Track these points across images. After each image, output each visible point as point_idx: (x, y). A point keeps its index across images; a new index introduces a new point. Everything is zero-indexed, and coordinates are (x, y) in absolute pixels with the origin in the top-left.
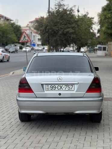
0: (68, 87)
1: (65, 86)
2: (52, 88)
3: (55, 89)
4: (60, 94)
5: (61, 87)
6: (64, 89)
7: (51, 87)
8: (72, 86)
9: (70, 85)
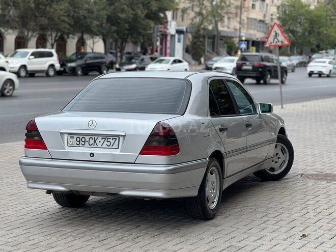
0: (107, 142)
1: (102, 138)
2: (79, 141)
3: (83, 143)
4: (92, 155)
5: (95, 142)
6: (99, 145)
7: (78, 139)
8: (114, 140)
9: (112, 138)
